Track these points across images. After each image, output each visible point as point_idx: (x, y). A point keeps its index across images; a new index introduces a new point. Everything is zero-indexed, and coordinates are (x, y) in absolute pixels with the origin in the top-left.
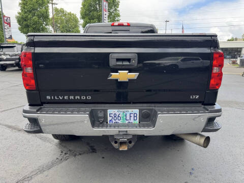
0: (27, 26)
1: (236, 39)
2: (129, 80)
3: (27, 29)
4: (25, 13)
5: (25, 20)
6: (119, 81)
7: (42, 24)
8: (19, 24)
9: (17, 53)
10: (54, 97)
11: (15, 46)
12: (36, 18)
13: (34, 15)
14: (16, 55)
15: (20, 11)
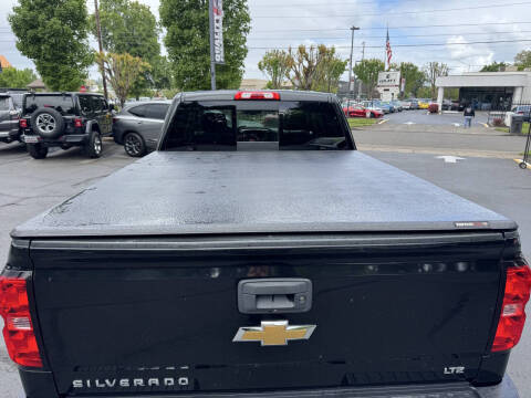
0: (37, 41)
1: (502, 67)
2: (289, 342)
3: (36, 48)
4: (31, 9)
5: (33, 27)
6: (263, 344)
7: (70, 36)
8: (18, 35)
9: (12, 112)
10: (93, 383)
11: (7, 97)
12: (55, 22)
13: (51, 14)
14: (11, 117)
15: (19, 5)
